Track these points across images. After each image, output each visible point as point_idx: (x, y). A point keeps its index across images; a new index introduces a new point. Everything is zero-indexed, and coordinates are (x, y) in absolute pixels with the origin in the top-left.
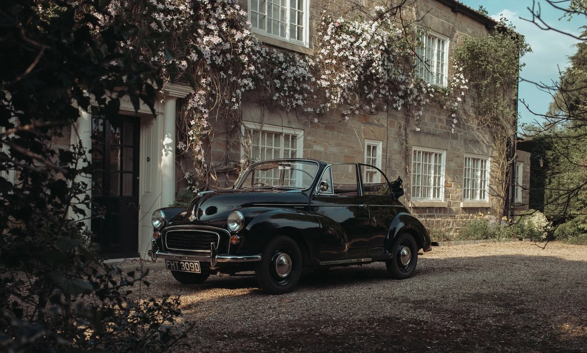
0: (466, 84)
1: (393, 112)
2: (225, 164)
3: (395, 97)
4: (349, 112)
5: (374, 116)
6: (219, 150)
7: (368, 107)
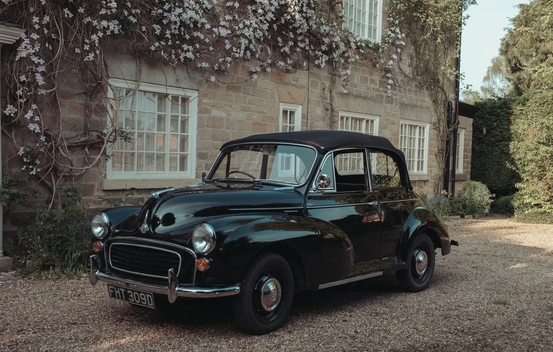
0: (403, 39)
1: (315, 70)
2: (83, 135)
3: (317, 52)
4: (259, 69)
5: (290, 75)
6: (74, 116)
7: (282, 63)
